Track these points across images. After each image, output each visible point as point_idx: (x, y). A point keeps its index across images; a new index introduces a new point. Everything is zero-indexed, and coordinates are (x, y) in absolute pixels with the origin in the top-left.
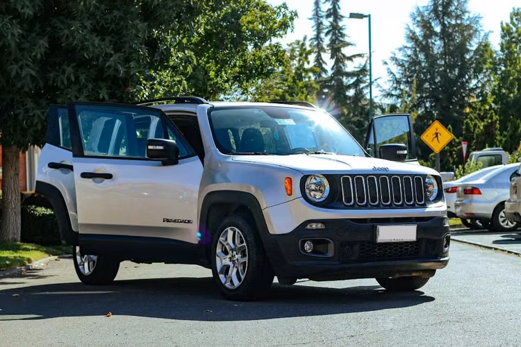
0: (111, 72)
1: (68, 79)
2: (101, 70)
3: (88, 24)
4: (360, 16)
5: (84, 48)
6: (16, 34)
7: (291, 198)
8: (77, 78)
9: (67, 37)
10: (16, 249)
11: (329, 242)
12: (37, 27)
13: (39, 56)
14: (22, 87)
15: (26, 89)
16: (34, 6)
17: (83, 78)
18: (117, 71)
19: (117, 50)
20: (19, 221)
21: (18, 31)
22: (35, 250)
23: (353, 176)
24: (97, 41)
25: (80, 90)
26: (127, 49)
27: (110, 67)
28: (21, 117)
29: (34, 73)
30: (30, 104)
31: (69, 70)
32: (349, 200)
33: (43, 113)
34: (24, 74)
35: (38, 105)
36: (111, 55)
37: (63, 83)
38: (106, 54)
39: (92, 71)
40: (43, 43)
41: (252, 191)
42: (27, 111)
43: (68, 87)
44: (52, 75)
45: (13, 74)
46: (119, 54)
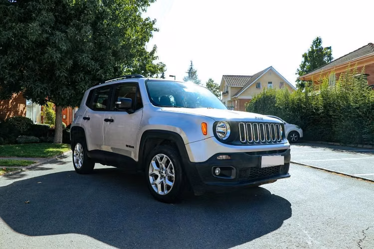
0: (98, 77)
1: (81, 79)
2: (94, 76)
3: (90, 56)
4: (172, 76)
5: (88, 66)
6: (58, 57)
7: (206, 137)
8: (85, 78)
9: (81, 61)
10: (59, 147)
11: (233, 169)
12: (69, 56)
13: (68, 68)
14: (61, 81)
15: (63, 82)
16: (67, 46)
17: (87, 78)
18: (101, 76)
19: (102, 68)
20: (62, 135)
21: (59, 55)
22: (66, 147)
23: (245, 122)
24: (93, 63)
25: (86, 83)
26: (105, 68)
27: (98, 75)
28: (61, 93)
29: (66, 75)
30: (65, 88)
31: (82, 75)
32: (243, 139)
33: (70, 92)
34: (62, 75)
35: (68, 88)
36: (99, 70)
37: (79, 80)
38: (97, 69)
39: (91, 76)
40: (71, 62)
41: (178, 131)
42: (63, 91)
43: (81, 82)
44: (74, 76)
45: (57, 75)
46: (102, 70)
